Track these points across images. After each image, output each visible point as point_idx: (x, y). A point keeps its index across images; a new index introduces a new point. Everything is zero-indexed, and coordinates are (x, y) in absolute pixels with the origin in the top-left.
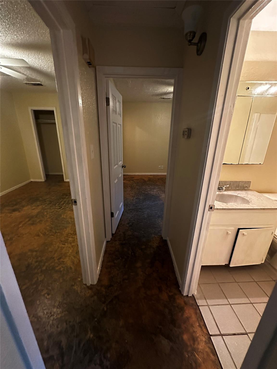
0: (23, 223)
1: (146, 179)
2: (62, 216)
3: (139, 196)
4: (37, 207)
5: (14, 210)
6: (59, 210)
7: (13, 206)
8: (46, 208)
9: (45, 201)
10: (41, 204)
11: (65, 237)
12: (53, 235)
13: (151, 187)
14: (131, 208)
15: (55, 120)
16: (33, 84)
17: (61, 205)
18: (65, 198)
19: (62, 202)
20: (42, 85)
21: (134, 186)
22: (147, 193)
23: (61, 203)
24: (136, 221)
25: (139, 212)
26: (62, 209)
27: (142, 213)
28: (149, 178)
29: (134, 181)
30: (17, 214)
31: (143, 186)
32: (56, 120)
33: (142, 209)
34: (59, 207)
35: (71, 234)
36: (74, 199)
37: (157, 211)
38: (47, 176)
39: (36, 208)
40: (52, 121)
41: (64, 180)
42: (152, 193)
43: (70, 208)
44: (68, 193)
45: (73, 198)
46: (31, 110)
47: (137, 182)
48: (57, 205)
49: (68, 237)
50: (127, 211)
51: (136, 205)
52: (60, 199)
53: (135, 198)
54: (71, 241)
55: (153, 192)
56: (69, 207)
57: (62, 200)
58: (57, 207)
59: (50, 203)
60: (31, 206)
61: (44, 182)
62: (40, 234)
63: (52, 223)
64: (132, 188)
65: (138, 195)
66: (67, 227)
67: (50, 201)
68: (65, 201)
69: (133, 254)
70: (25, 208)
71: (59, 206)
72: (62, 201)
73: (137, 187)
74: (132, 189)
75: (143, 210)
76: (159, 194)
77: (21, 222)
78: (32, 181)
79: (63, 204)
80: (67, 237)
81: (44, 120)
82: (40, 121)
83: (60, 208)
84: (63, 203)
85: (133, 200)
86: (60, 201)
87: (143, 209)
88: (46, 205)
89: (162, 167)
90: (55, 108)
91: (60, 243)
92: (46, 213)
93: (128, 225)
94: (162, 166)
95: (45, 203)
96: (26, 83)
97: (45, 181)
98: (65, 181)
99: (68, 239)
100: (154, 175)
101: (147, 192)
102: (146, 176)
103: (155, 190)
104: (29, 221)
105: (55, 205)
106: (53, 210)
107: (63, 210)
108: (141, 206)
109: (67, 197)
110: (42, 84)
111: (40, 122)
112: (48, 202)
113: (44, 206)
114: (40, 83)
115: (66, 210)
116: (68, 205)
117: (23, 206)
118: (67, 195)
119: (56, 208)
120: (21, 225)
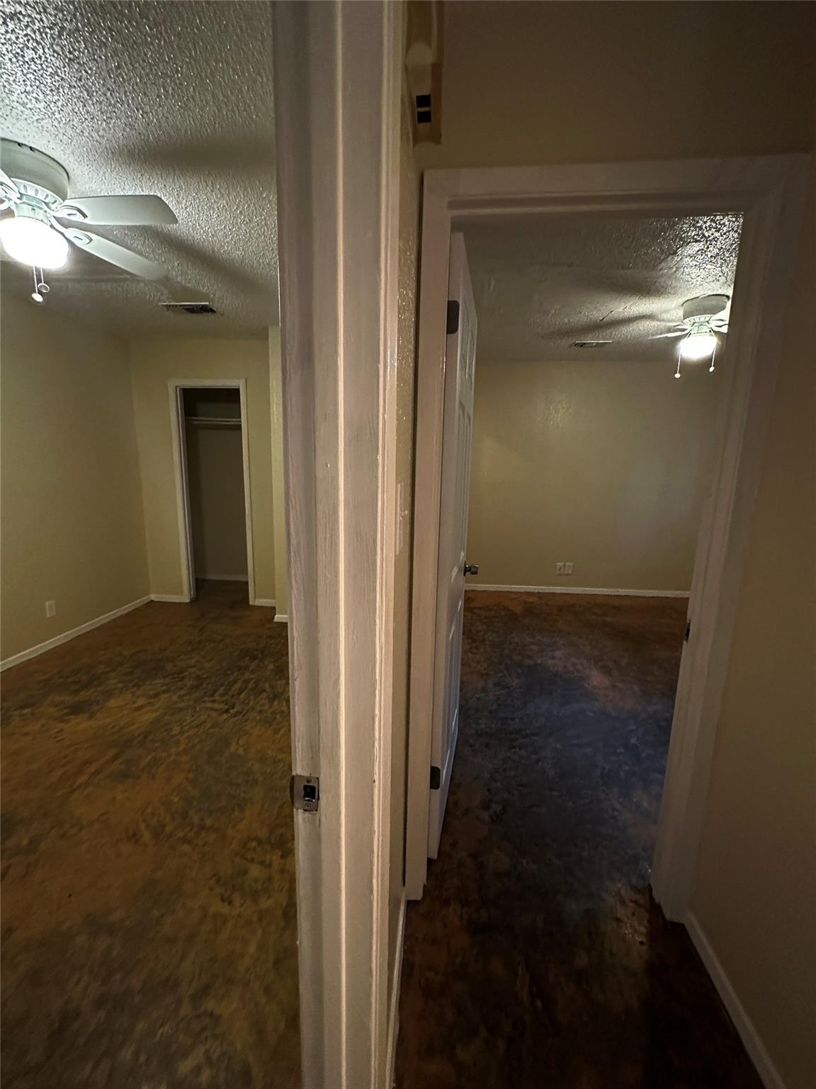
0: (93, 768)
1: (518, 609)
2: (233, 748)
3: (505, 676)
4: (152, 700)
5: (76, 710)
6: (225, 716)
7: (76, 692)
8: (181, 705)
9: (181, 675)
10: (165, 688)
11: (236, 855)
12: (189, 842)
13: (541, 639)
14: (483, 726)
15: (240, 418)
16: (187, 310)
17: (232, 696)
18: (247, 668)
19: (238, 686)
20: (212, 311)
21: (478, 632)
22: (530, 662)
23: (233, 689)
24: (516, 792)
25: (521, 748)
26: (235, 715)
27: (534, 756)
28: (525, 602)
29: (474, 613)
30: (81, 725)
31: (512, 633)
32: (242, 417)
33: (526, 736)
34: (223, 706)
35: (260, 842)
36: (306, 774)
37: (589, 750)
38: (200, 584)
39: (149, 703)
40: (232, 421)
41: (248, 602)
42: (550, 662)
43: (260, 712)
44: (256, 650)
45: (300, 769)
46: (177, 387)
47: (486, 617)
48: (217, 697)
49: (246, 859)
50: (471, 741)
51: (501, 715)
52: (229, 672)
53: (490, 685)
54: (256, 880)
55: (554, 658)
56: (258, 708)
57: (236, 674)
58: (216, 706)
59: (197, 687)
60: (133, 693)
61: (187, 603)
62: (142, 826)
63: (191, 775)
64: (474, 641)
65: (502, 672)
66: (244, 799)
67: (198, 678)
68: (246, 682)
69: (539, 1003)
70: (112, 703)
71: (224, 699)
72: (235, 682)
73: (491, 638)
74: (474, 645)
75: (533, 738)
76: (578, 671)
77: (88, 762)
78: (152, 601)
79: (239, 694)
80: (242, 857)
81: (210, 419)
82: (196, 420)
83: (226, 707)
84: (240, 689)
85: (484, 690)
86: (232, 678)
87: (533, 734)
88: (182, 692)
89: (569, 566)
90: (244, 381)
91: (212, 889)
92: (176, 730)
93: (485, 815)
94: (567, 564)
95: (179, 684)
96: (167, 305)
97: (192, 601)
98: (251, 603)
99: (246, 872)
100: (540, 595)
101: (530, 657)
102: (515, 596)
103: (558, 654)
104: (115, 758)
105: (212, 695)
106: (203, 718)
107: (236, 719)
108: (521, 719)
109: (254, 665)
110: (214, 309)
111: (195, 422)
112: (190, 683)
113: (175, 698)
114: (207, 303)
115: (246, 721)
116: (255, 698)
117: (109, 694)
118: (254, 658)
119: (212, 709)
120: (82, 779)
